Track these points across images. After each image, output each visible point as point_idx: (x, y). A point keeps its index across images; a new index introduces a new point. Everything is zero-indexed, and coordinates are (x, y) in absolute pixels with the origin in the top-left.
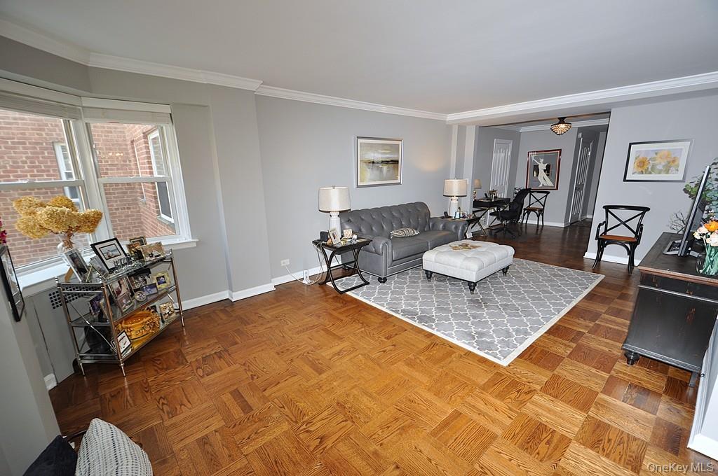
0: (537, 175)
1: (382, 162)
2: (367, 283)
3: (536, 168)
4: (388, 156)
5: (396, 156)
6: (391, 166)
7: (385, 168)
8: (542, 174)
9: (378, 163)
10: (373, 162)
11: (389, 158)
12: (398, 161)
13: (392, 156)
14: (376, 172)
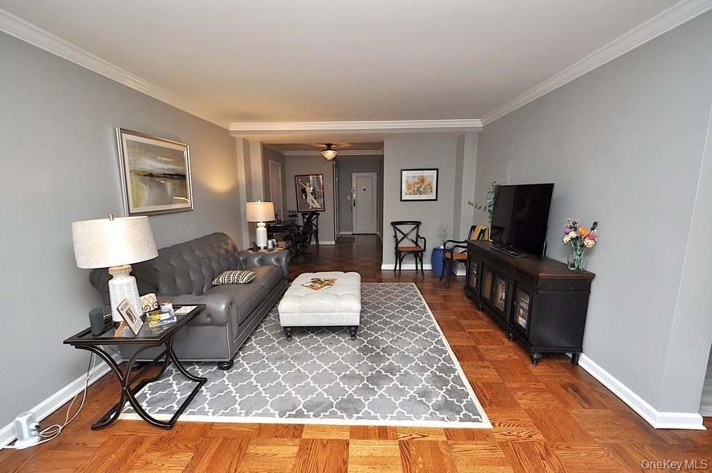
0: (306, 198)
1: (165, 176)
2: (203, 381)
3: (304, 191)
4: (171, 166)
5: (181, 168)
6: (178, 182)
7: (169, 185)
8: (310, 197)
9: (158, 177)
10: (151, 175)
11: (172, 169)
12: (185, 176)
13: (176, 167)
14: (157, 191)
